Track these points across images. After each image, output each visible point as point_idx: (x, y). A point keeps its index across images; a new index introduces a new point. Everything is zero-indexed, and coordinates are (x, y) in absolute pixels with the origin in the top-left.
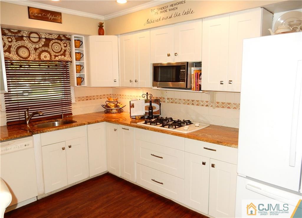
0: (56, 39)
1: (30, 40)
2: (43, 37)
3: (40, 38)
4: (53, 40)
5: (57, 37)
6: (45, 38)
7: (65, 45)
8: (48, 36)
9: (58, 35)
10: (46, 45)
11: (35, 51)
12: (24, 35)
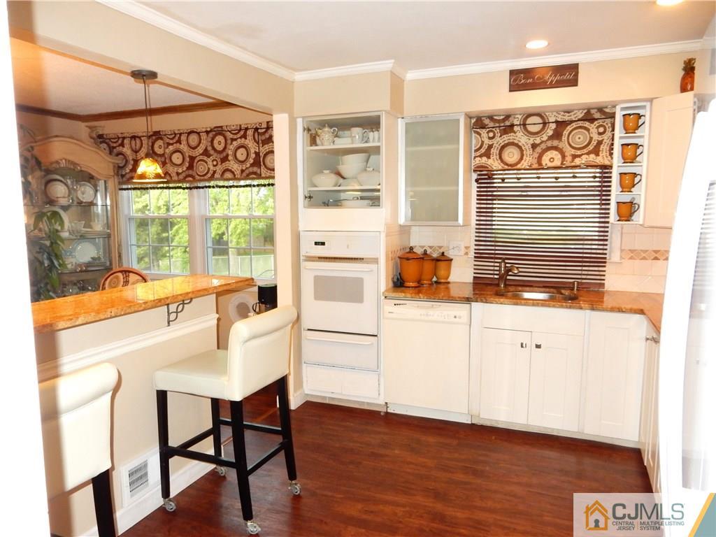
0: (579, 120)
1: (526, 129)
2: (552, 119)
3: (545, 124)
4: (574, 124)
5: (583, 114)
6: (557, 122)
7: (601, 130)
8: (563, 117)
9: (586, 111)
10: (557, 135)
11: (533, 151)
12: (516, 122)
